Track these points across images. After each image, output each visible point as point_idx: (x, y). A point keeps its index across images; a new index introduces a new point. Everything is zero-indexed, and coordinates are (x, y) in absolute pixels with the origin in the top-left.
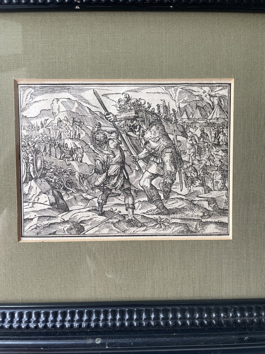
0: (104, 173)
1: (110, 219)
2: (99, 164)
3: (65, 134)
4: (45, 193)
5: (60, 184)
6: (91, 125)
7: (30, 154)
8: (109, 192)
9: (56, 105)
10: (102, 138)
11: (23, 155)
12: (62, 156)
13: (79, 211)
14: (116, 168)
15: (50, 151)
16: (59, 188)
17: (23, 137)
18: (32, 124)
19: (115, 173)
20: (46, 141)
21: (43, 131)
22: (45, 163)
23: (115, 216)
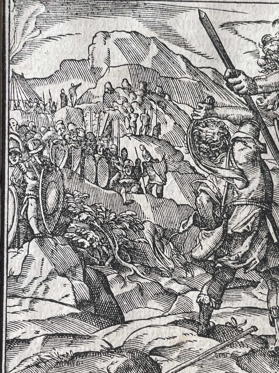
0: (217, 227)
1: (228, 345)
2: (205, 202)
3: (123, 124)
4: (64, 275)
5: (103, 251)
6: (190, 102)
7: (29, 174)
8: (228, 277)
9: (100, 50)
10: (216, 137)
11: (10, 174)
12: (111, 181)
13: (149, 323)
14: (249, 214)
15: (82, 166)
16: (102, 264)
17: (14, 128)
18: (37, 95)
19: (245, 228)
20: (73, 141)
21: (64, 116)
22: (68, 198)
23: (242, 340)
